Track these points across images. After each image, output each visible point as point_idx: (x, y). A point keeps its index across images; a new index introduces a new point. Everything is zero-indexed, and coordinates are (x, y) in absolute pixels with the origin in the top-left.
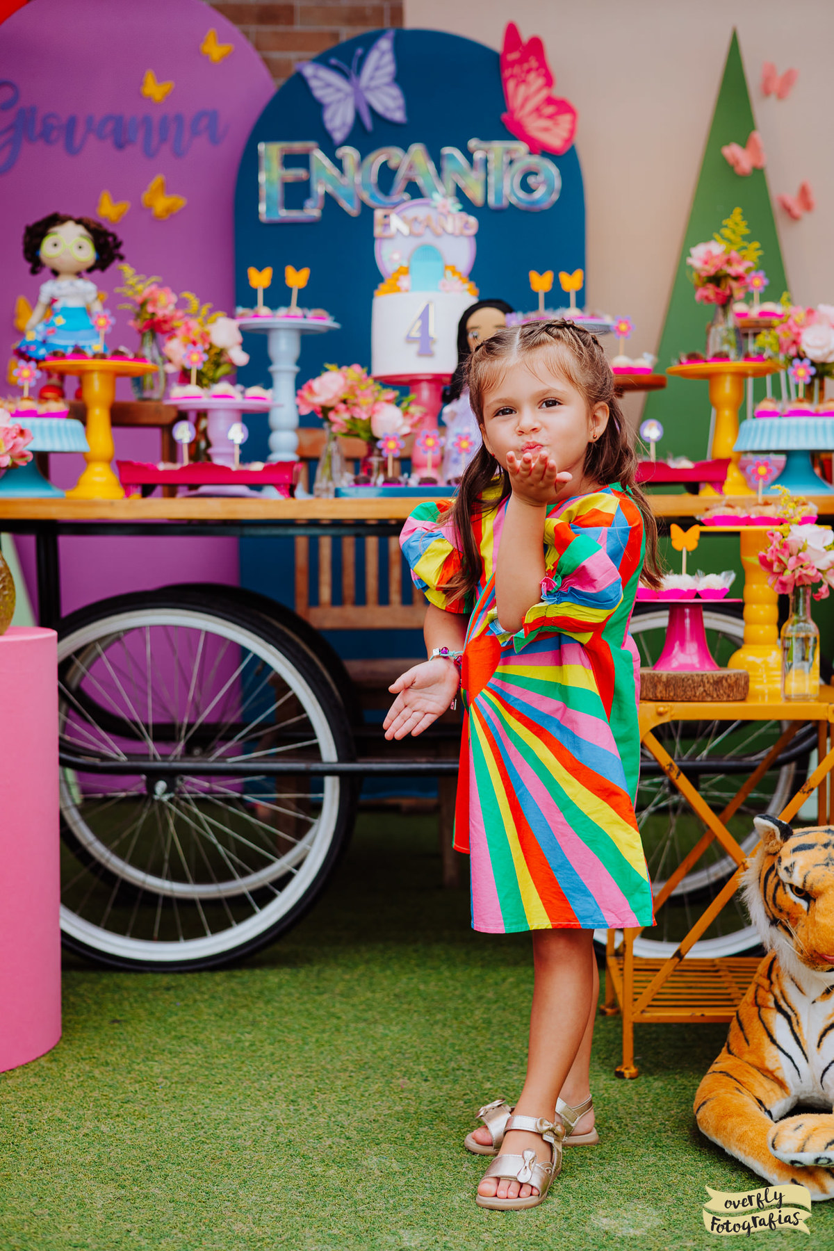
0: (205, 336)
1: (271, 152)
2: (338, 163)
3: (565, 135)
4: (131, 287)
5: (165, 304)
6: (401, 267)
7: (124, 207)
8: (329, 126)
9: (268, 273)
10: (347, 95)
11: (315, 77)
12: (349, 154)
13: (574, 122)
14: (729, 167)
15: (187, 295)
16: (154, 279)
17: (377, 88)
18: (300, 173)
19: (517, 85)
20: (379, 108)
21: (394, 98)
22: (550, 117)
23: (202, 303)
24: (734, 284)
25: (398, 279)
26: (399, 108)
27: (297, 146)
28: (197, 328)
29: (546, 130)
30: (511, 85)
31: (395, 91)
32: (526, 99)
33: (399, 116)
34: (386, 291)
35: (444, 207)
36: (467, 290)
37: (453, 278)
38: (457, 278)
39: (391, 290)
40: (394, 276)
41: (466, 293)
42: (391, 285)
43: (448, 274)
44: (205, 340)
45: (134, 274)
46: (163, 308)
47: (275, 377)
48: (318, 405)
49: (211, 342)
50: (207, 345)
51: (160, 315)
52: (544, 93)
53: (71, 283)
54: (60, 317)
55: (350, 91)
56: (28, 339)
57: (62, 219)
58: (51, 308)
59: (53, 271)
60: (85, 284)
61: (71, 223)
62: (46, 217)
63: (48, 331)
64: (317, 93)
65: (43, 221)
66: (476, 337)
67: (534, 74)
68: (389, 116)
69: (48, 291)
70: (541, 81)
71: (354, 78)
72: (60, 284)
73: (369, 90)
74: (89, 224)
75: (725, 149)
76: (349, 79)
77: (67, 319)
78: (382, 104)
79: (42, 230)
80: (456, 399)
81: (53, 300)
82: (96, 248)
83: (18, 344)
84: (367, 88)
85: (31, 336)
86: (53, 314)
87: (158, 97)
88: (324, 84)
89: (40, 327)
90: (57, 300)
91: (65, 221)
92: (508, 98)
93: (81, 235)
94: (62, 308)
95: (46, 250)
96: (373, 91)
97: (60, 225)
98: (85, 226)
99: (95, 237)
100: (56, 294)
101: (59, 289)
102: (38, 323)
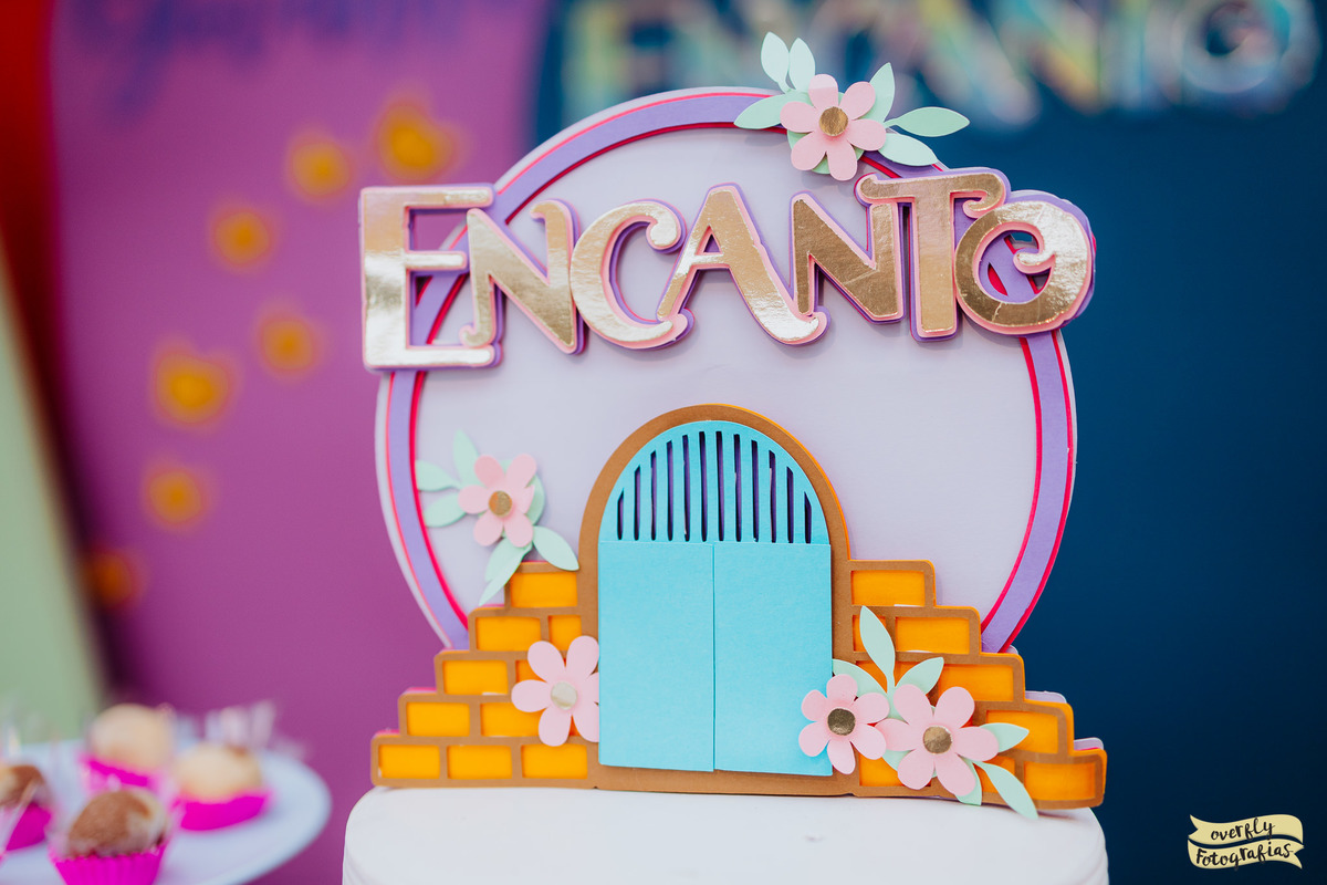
6: (535, 563)
34: (446, 746)
35: (832, 121)
36: (1013, 759)
37: (903, 663)
38: (930, 672)
39: (478, 735)
40: (494, 635)
41: (1002, 778)
42: (477, 705)
43: (873, 635)
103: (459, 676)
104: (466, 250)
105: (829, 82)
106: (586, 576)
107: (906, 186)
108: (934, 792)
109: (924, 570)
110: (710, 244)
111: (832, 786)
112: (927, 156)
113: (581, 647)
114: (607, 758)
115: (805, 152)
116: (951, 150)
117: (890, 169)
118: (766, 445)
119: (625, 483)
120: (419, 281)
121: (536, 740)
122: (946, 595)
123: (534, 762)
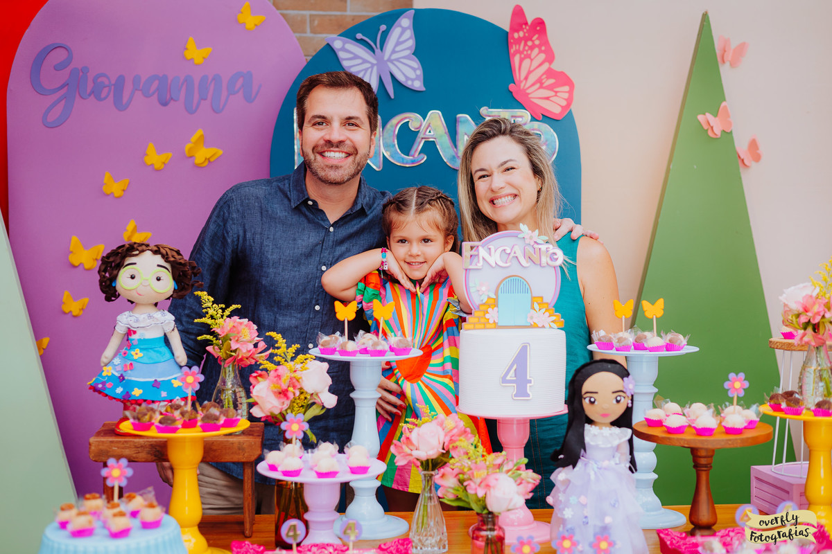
0: (294, 382)
3: (564, 103)
4: (212, 317)
5: (246, 336)
6: (489, 298)
7: (166, 157)
9: (353, 305)
10: (373, 65)
11: (343, 49)
13: (571, 92)
14: (704, 132)
16: (234, 307)
17: (397, 60)
19: (521, 61)
20: (401, 78)
21: (414, 69)
22: (550, 88)
25: (486, 312)
26: (417, 78)
29: (547, 98)
30: (517, 59)
31: (415, 64)
32: (530, 72)
33: (418, 85)
34: (474, 324)
35: (531, 238)
36: (553, 321)
37: (540, 310)
38: (543, 310)
39: (479, 322)
40: (482, 308)
41: (552, 324)
42: (479, 318)
43: (536, 306)
44: (294, 387)
45: (213, 303)
46: (245, 343)
47: (357, 403)
48: (418, 459)
49: (301, 389)
50: (298, 393)
51: (244, 351)
52: (546, 66)
53: (150, 317)
54: (137, 351)
55: (375, 62)
56: (104, 374)
57: (140, 248)
58: (128, 340)
59: (129, 301)
60: (163, 315)
61: (148, 253)
62: (123, 246)
63: (126, 365)
64: (345, 64)
65: (120, 251)
66: (592, 403)
67: (536, 50)
68: (409, 84)
69: (125, 320)
70: (542, 56)
71: (378, 51)
72: (137, 315)
73: (391, 61)
74: (167, 254)
75: (700, 118)
76: (374, 51)
77: (145, 352)
78: (403, 74)
79: (118, 261)
80: (571, 467)
81: (130, 332)
82: (174, 279)
83: (94, 379)
84: (389, 60)
85: (108, 371)
86: (129, 347)
87: (198, 60)
88: (351, 56)
89: (117, 361)
90: (135, 332)
91: (143, 251)
92: (515, 71)
93: (158, 266)
94: (140, 340)
95: (123, 282)
96: (395, 62)
97: (136, 255)
98: (163, 256)
99: (173, 267)
100: (134, 325)
101: (137, 321)
102: (115, 355)
103: (476, 313)
104: (478, 251)
105: (530, 232)
106: (496, 300)
107: (540, 246)
108: (543, 327)
109: (542, 297)
110: (515, 253)
111: (531, 326)
112: (543, 242)
113: (496, 309)
114: (499, 324)
115: (527, 241)
117: (538, 244)
118: (522, 280)
119: (502, 286)
120: (471, 256)
121: (488, 323)
122: (545, 301)
123: (488, 326)
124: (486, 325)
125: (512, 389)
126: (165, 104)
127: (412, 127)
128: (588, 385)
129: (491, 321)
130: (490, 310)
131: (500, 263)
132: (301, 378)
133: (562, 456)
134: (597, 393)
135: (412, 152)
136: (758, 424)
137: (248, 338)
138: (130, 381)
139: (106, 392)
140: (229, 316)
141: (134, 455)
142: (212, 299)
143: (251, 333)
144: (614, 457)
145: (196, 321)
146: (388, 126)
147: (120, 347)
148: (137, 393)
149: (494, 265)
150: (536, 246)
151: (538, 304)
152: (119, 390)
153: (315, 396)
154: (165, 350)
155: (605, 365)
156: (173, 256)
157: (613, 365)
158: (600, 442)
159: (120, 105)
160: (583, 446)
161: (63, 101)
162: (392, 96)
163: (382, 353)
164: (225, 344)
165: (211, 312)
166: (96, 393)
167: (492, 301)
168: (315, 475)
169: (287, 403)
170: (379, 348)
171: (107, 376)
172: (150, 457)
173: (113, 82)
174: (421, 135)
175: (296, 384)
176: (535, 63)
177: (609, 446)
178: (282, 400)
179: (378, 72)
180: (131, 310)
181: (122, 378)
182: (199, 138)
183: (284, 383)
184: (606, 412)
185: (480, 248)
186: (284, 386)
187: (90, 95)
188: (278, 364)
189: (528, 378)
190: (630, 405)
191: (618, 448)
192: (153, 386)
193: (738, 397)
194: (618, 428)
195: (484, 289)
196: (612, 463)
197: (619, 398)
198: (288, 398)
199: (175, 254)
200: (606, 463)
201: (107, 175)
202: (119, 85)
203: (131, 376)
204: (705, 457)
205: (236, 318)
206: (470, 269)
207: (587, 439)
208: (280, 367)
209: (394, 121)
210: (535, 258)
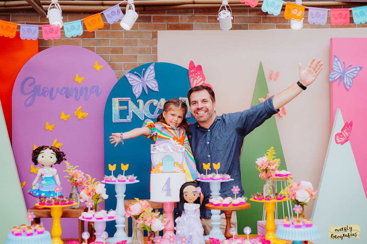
0: (93, 190)
1: (116, 101)
2: (137, 105)
4: (69, 170)
5: (80, 176)
7: (68, 116)
8: (134, 92)
9: (115, 165)
10: (140, 83)
11: (130, 77)
12: (141, 102)
15: (87, 175)
16: (76, 166)
17: (149, 81)
18: (126, 107)
19: (193, 80)
20: (150, 87)
21: (155, 84)
23: (92, 179)
24: (272, 172)
25: (159, 167)
26: (156, 87)
27: (124, 99)
28: (90, 187)
30: (192, 79)
31: (155, 82)
32: (197, 84)
33: (156, 89)
34: (155, 171)
35: (174, 143)
36: (182, 170)
38: (178, 167)
39: (157, 171)
40: (158, 166)
41: (181, 171)
42: (157, 169)
43: (176, 165)
44: (93, 192)
45: (70, 165)
46: (79, 178)
47: (118, 199)
48: (132, 215)
49: (95, 193)
50: (94, 194)
51: (78, 181)
52: (202, 82)
53: (48, 170)
54: (44, 181)
55: (141, 81)
56: (33, 189)
57: (45, 148)
58: (41, 178)
59: (42, 165)
60: (53, 169)
61: (48, 149)
62: (40, 147)
63: (40, 186)
64: (130, 82)
65: (39, 148)
66: (186, 196)
67: (199, 76)
68: (153, 89)
69: (40, 171)
70: (201, 78)
71: (142, 78)
72: (44, 169)
73: (147, 81)
74: (54, 149)
75: (260, 99)
76: (141, 78)
77: (46, 181)
78: (151, 85)
79: (38, 152)
80: (180, 217)
81: (42, 175)
82: (57, 157)
83: (30, 191)
84: (146, 81)
85: (34, 188)
86: (42, 180)
87: (80, 82)
88: (133, 79)
89: (37, 184)
90: (43, 175)
91: (46, 148)
92: (191, 84)
93: (51, 153)
94: (45, 178)
95: (40, 158)
96: (148, 82)
97: (44, 150)
98: (53, 150)
99: (56, 154)
100: (43, 173)
101: (44, 171)
102: (37, 183)
103: (156, 168)
106: (162, 163)
108: (178, 172)
111: (174, 172)
113: (162, 166)
114: (163, 171)
116: (179, 144)
118: (171, 157)
119: (164, 158)
121: (160, 171)
122: (179, 164)
123: (160, 172)
124: (159, 172)
125: (165, 193)
126: (67, 97)
127: (155, 104)
128: (185, 190)
129: (161, 170)
130: (160, 167)
131: (164, 151)
132: (96, 189)
133: (177, 213)
134: (187, 192)
135: (155, 113)
136: (245, 203)
137: (80, 177)
138: (41, 191)
139: (33, 195)
140: (75, 170)
141: (42, 215)
142: (69, 164)
143: (81, 175)
144: (195, 213)
145: (64, 171)
146: (146, 104)
147: (39, 180)
148: (43, 195)
149: (162, 152)
150: (176, 145)
151: (177, 164)
152: (38, 194)
153: (100, 195)
154: (53, 181)
155: (191, 183)
156: (56, 150)
157: (193, 183)
158: (189, 208)
159: (52, 98)
160: (183, 210)
161: (32, 97)
162: (147, 94)
163: (124, 181)
164: (73, 178)
165: (68, 168)
166: (31, 195)
167: (161, 164)
168: (96, 219)
169: (91, 197)
170: (123, 180)
171: (34, 189)
172: (47, 216)
173: (49, 90)
174: (158, 107)
175: (94, 191)
176: (199, 81)
177: (192, 210)
178: (89, 196)
179: (142, 85)
180: (42, 168)
181: (39, 190)
182: (79, 109)
183: (90, 190)
184: (191, 199)
185: (157, 146)
186: (89, 192)
187: (41, 95)
188: (89, 184)
189: (171, 188)
190: (199, 196)
191: (196, 210)
192: (49, 192)
193: (236, 194)
194: (196, 204)
195: (158, 160)
196: (194, 215)
197: (195, 194)
198: (91, 196)
199: (57, 149)
200: (192, 215)
201: (47, 123)
202: (52, 91)
203: (41, 189)
204: (228, 214)
205: (77, 170)
206: (153, 153)
207: (185, 207)
208: (89, 186)
209: (148, 102)
210: (175, 149)
